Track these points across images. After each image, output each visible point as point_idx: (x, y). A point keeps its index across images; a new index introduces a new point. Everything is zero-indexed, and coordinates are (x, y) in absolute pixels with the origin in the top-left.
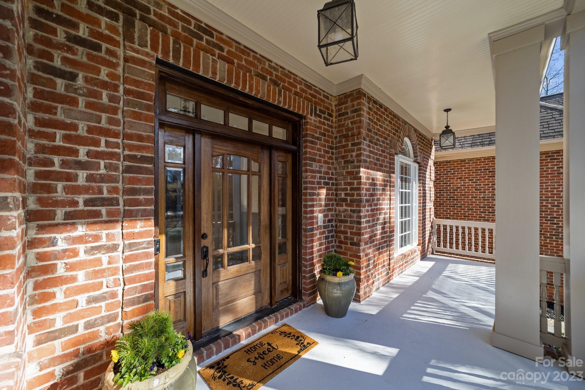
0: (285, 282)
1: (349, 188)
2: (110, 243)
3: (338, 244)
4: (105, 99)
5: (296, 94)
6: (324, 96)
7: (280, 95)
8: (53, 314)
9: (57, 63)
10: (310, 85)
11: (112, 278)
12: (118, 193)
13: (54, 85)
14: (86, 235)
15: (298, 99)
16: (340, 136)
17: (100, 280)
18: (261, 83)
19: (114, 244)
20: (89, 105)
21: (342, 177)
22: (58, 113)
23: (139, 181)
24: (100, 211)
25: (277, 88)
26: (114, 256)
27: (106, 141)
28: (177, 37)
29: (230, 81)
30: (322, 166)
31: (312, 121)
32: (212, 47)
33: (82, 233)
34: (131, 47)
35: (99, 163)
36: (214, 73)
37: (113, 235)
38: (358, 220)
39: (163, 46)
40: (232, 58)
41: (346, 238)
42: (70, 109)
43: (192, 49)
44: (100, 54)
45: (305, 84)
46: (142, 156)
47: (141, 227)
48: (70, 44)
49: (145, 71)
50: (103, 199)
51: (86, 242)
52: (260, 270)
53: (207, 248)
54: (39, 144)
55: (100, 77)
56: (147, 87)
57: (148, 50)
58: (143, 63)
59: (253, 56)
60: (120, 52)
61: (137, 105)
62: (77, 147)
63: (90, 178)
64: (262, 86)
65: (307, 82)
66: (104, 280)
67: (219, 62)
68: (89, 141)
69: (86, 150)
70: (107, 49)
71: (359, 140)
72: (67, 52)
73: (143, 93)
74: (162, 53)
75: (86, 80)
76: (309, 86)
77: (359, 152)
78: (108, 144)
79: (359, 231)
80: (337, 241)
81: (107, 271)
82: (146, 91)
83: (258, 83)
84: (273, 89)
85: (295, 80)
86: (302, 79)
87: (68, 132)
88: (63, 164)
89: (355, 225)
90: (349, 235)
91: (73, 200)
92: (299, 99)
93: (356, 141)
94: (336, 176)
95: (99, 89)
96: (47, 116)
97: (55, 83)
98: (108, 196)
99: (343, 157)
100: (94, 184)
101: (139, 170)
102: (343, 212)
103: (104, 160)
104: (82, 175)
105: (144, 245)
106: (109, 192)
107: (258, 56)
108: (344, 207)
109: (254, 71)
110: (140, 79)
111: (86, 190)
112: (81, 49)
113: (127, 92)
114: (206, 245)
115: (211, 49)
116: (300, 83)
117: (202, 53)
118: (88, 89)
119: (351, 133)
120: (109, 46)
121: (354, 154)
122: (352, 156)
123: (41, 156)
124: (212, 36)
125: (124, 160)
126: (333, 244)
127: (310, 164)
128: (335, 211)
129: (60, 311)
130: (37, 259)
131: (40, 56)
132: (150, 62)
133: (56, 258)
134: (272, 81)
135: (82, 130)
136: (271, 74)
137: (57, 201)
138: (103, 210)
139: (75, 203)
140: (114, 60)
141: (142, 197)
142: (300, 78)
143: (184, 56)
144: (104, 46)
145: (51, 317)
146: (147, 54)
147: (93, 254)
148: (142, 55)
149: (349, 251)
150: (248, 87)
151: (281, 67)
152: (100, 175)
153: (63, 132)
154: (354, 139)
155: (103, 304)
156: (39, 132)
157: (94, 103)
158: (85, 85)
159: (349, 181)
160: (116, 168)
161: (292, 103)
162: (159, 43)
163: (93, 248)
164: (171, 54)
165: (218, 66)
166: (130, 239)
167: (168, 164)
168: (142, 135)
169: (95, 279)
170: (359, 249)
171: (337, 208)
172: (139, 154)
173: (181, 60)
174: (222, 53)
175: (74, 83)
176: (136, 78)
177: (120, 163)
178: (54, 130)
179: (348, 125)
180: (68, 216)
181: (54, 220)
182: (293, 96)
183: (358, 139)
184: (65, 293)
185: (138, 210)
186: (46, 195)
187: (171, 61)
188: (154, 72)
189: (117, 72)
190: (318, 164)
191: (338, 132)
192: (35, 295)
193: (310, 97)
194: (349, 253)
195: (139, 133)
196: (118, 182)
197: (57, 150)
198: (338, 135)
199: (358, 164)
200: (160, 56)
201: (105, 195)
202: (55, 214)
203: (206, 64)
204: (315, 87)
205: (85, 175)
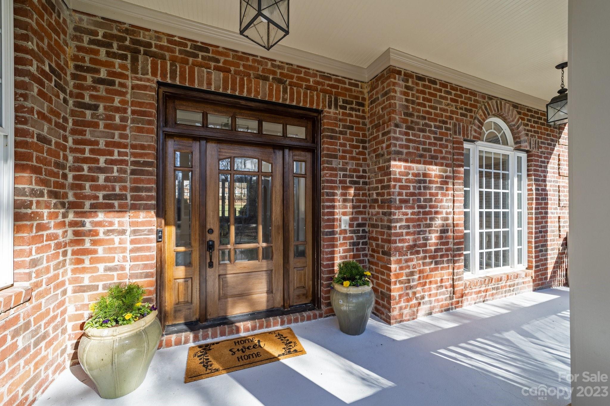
0: (304, 287)
1: (380, 187)
2: (120, 228)
3: (371, 253)
4: (117, 120)
5: (308, 88)
6: (350, 84)
7: (285, 92)
8: (83, 274)
9: (87, 100)
10: (329, 75)
11: (121, 255)
12: (126, 191)
13: (84, 115)
14: (104, 221)
15: (310, 92)
16: (372, 127)
17: (113, 255)
18: (261, 84)
19: (123, 229)
20: (106, 126)
21: (373, 175)
22: (87, 135)
23: (141, 181)
24: (114, 204)
25: (282, 86)
26: (123, 239)
27: (118, 151)
28: (173, 61)
29: (225, 88)
30: (347, 163)
31: (332, 115)
32: (208, 61)
33: (101, 219)
34: (135, 77)
35: (113, 168)
36: (209, 84)
37: (123, 223)
38: (388, 224)
39: (161, 70)
40: (229, 67)
41: (377, 245)
42: (94, 131)
43: (187, 67)
44: (114, 88)
45: (320, 75)
46: (144, 161)
47: (144, 218)
48: (95, 85)
49: (146, 94)
50: (116, 195)
51: (104, 226)
52: (272, 270)
53: (213, 242)
54: (75, 157)
55: (114, 105)
56: (148, 106)
57: (149, 76)
58: (145, 88)
59: (253, 60)
60: (129, 83)
61: (140, 122)
62: (99, 157)
63: (107, 179)
64: (263, 87)
65: (324, 73)
66: (116, 256)
67: (213, 73)
68: (107, 152)
69: (105, 159)
70: (119, 82)
71: (389, 128)
72: (93, 91)
73: (145, 111)
74: (160, 76)
75: (105, 108)
76: (327, 77)
77: (388, 143)
78: (120, 154)
79: (389, 238)
80: (370, 249)
81: (118, 249)
82: (147, 110)
83: (257, 85)
84: (276, 88)
85: (306, 74)
86: (317, 71)
87: (92, 147)
88: (89, 169)
89: (386, 231)
90: (380, 242)
91: (96, 195)
92: (312, 93)
93: (386, 130)
94: (369, 174)
95: (113, 114)
96: (80, 137)
97: (85, 114)
98: (119, 192)
99: (375, 151)
100: (109, 184)
101: (142, 173)
102: (375, 215)
103: (116, 165)
104: (102, 177)
105: (145, 232)
106: (120, 189)
107: (259, 58)
108: (377, 210)
109: (253, 74)
110: (143, 101)
111: (104, 188)
112: (101, 86)
113: (133, 112)
114: (213, 239)
115: (207, 63)
116: (315, 76)
117: (196, 69)
118: (106, 114)
119: (383, 121)
120: (121, 80)
121: (384, 145)
122: (382, 148)
123: (76, 164)
124: (207, 51)
125: (131, 165)
126: (366, 252)
127: (328, 161)
128: (369, 214)
129: (87, 273)
130: (74, 234)
131: (77, 98)
132: (150, 86)
133: (85, 236)
134: (276, 80)
135: (102, 145)
136: (274, 73)
137: (85, 196)
138: (116, 203)
139: (97, 198)
140: (124, 90)
141: (144, 194)
142: (313, 70)
143: (180, 75)
144: (117, 81)
145: (82, 276)
146: (148, 80)
147: (109, 235)
148: (144, 81)
149: (381, 261)
150: (245, 90)
151: (287, 64)
152: (114, 177)
153: (90, 147)
154: (384, 127)
155: (115, 273)
156: (75, 148)
157: (110, 124)
158: (104, 112)
159: (380, 178)
160: (125, 172)
161: (302, 98)
162: (158, 69)
163: (109, 231)
164: (169, 76)
165: (213, 77)
166: (135, 227)
167: (177, 168)
168: (144, 145)
169: (110, 254)
170: (390, 259)
171: (370, 210)
172: (142, 160)
173: (178, 79)
174: (218, 64)
175: (97, 112)
176: (140, 100)
177: (128, 167)
178: (84, 146)
179: (379, 112)
180: (93, 206)
181: (84, 208)
182: (302, 91)
183: (387, 127)
184: (90, 260)
185: (141, 204)
186: (79, 191)
187: (169, 81)
188: (154, 93)
189: (126, 99)
190: (341, 161)
191: (371, 122)
192: (72, 259)
193: (328, 88)
194: (380, 263)
195: (142, 143)
196: (126, 182)
197: (85, 160)
198: (371, 126)
199: (388, 157)
200: (160, 80)
201: (118, 191)
202: (84, 205)
203: (201, 78)
204: (337, 76)
205: (103, 177)
